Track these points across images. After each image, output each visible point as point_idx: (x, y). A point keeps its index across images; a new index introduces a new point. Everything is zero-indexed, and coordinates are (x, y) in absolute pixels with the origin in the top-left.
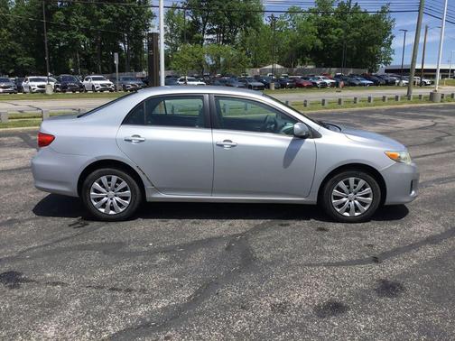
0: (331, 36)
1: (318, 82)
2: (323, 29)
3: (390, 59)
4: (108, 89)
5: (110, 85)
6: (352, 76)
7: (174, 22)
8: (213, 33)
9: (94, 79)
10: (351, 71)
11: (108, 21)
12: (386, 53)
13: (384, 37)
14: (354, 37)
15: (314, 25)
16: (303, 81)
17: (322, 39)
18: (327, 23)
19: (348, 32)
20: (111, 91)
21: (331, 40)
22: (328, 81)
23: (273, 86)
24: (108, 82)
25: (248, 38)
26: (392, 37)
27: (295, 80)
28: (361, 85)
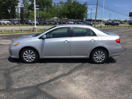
0: (72, 10)
1: (70, 23)
2: (69, 8)
3: (87, 17)
4: (9, 24)
5: (9, 23)
6: (77, 21)
7: (25, 4)
8: (38, 8)
9: (4, 21)
10: (77, 20)
11: (5, 3)
12: (86, 15)
13: (86, 11)
14: (78, 11)
15: (67, 7)
16: (65, 22)
17: (69, 11)
18: (70, 6)
19: (76, 9)
20: (10, 24)
21: (72, 11)
22: (72, 23)
23: (58, 24)
24: (9, 22)
25: (48, 10)
26: (87, 11)
27: (63, 22)
28: (81, 24)
